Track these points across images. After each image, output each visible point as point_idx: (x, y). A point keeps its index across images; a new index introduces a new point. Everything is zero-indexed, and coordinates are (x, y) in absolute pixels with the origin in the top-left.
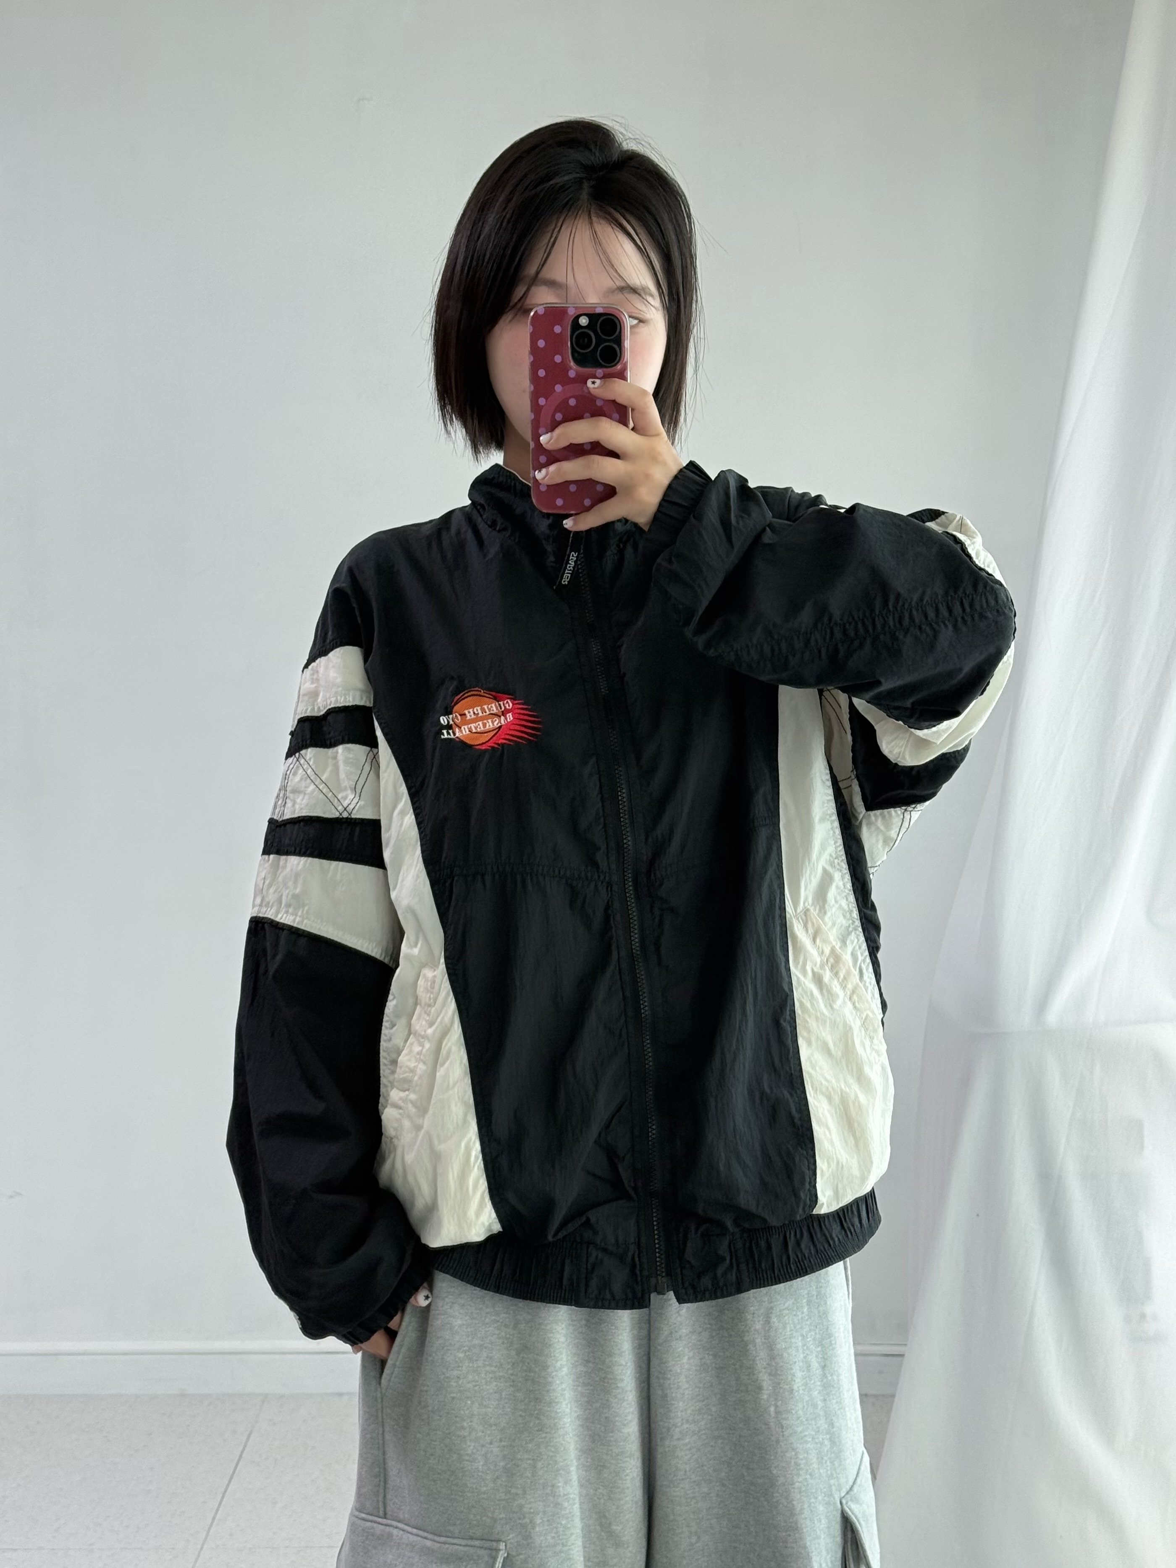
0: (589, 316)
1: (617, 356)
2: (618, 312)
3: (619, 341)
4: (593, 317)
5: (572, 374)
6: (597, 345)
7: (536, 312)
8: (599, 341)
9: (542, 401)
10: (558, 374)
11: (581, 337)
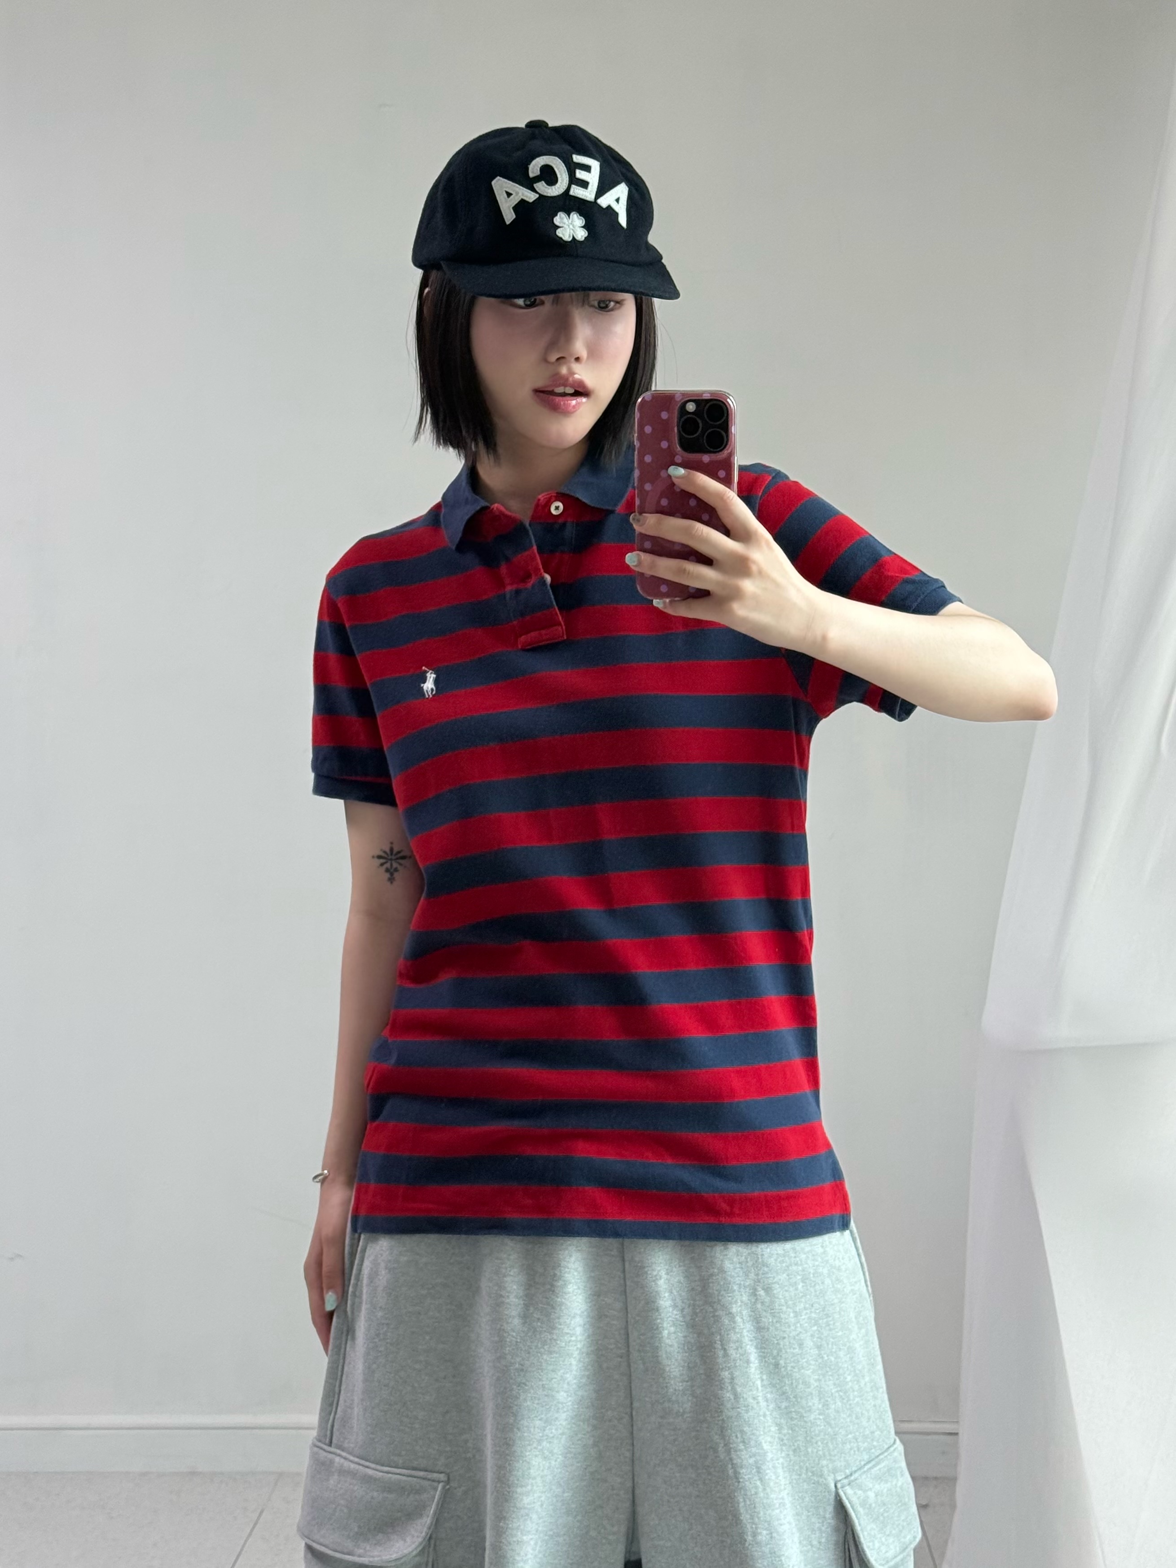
0: (696, 401)
1: (723, 441)
3: (725, 427)
4: (700, 402)
5: (678, 459)
6: (704, 431)
7: (644, 398)
8: (706, 426)
9: (648, 487)
11: (688, 423)
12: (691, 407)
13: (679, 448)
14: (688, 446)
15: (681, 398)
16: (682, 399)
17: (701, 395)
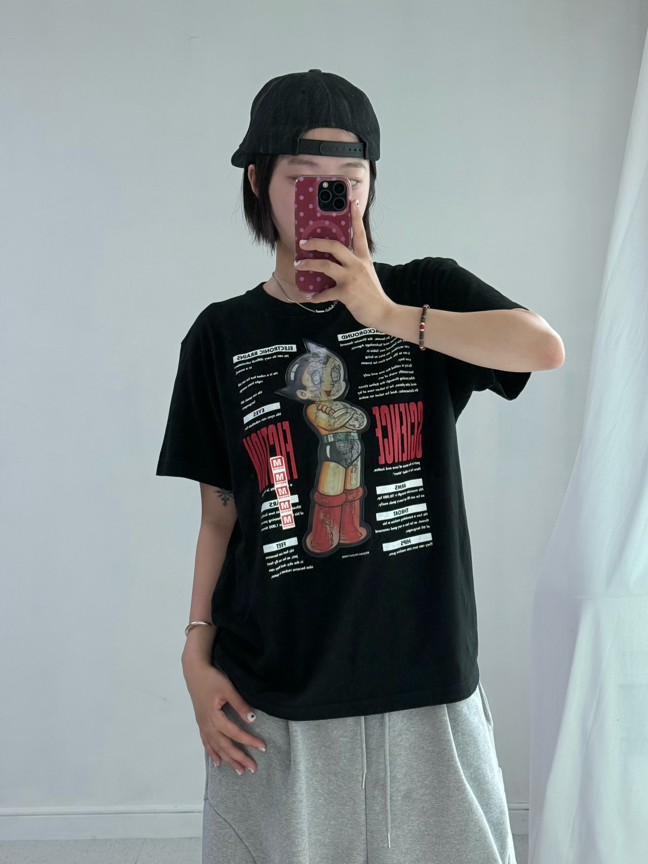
0: (328, 182)
1: (344, 204)
2: (344, 179)
3: (345, 196)
4: (331, 183)
5: (319, 215)
6: (333, 199)
7: (299, 180)
8: (334, 196)
9: (302, 230)
10: (311, 215)
11: (323, 194)
12: (325, 185)
13: (319, 209)
14: (324, 207)
15: (320, 179)
16: (321, 181)
17: (331, 178)
